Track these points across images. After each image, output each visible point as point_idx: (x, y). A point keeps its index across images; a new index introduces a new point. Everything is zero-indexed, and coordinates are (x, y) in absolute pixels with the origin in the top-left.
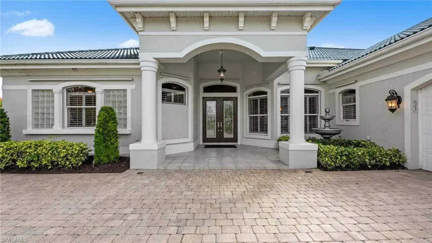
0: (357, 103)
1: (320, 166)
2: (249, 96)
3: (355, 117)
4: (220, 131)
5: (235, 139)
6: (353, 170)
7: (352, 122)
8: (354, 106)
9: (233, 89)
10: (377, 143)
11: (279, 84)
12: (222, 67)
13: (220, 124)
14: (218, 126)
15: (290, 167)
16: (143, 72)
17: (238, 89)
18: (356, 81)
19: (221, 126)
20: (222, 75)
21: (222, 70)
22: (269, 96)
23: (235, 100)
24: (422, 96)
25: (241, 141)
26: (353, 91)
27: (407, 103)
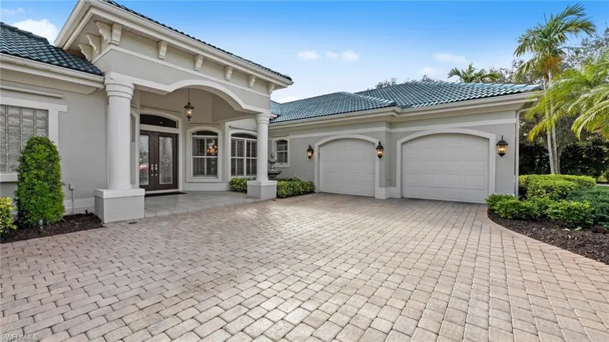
0: (288, 151)
1: (279, 196)
2: (193, 134)
3: (286, 161)
4: (154, 175)
5: (175, 185)
6: (295, 196)
7: (284, 165)
8: (286, 153)
9: (172, 124)
10: (301, 179)
11: (230, 126)
12: (189, 104)
13: (154, 167)
14: (152, 168)
15: (262, 199)
16: (110, 98)
17: (180, 125)
18: (288, 135)
19: (156, 169)
20: (189, 112)
21: (188, 107)
22: (220, 138)
23: (175, 137)
24: (322, 150)
25: (183, 187)
26: (286, 142)
27: (316, 154)
